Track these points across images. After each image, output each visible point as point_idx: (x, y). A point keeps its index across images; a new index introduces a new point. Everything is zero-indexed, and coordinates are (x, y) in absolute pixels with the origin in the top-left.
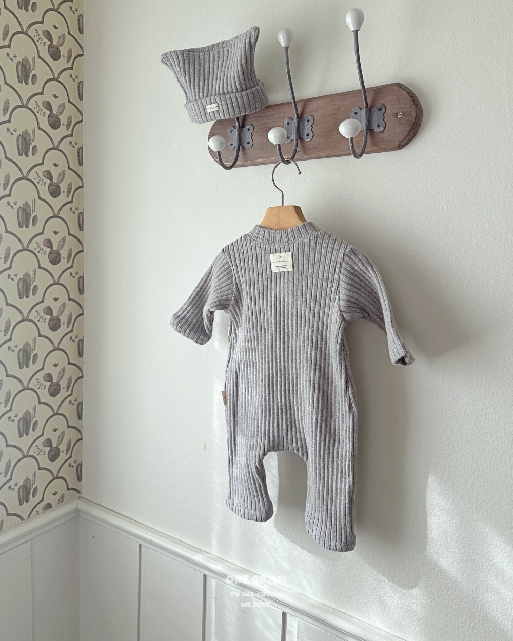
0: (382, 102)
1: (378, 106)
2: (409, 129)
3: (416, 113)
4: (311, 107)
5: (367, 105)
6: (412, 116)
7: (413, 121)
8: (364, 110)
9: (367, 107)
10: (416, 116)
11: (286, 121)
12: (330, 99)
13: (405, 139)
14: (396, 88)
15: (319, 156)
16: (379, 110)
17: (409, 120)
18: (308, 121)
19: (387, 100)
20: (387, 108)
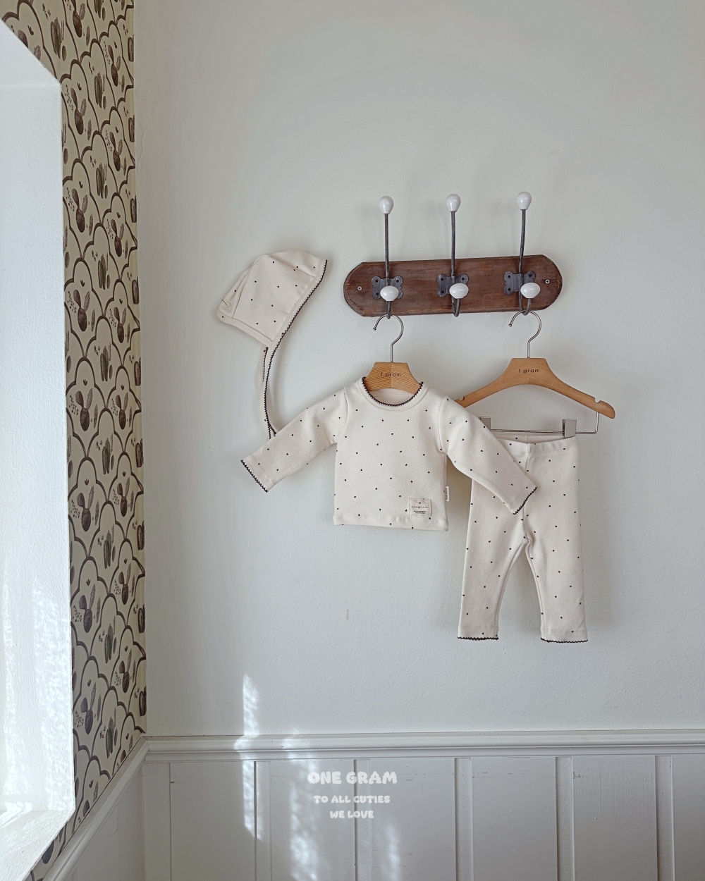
0: (532, 269)
1: (529, 273)
2: (554, 295)
3: (560, 281)
4: (463, 267)
6: (556, 283)
9: (521, 272)
10: (560, 284)
11: (440, 277)
12: (484, 262)
15: (473, 310)
16: (530, 276)
18: (463, 279)
19: (537, 267)
20: (537, 274)
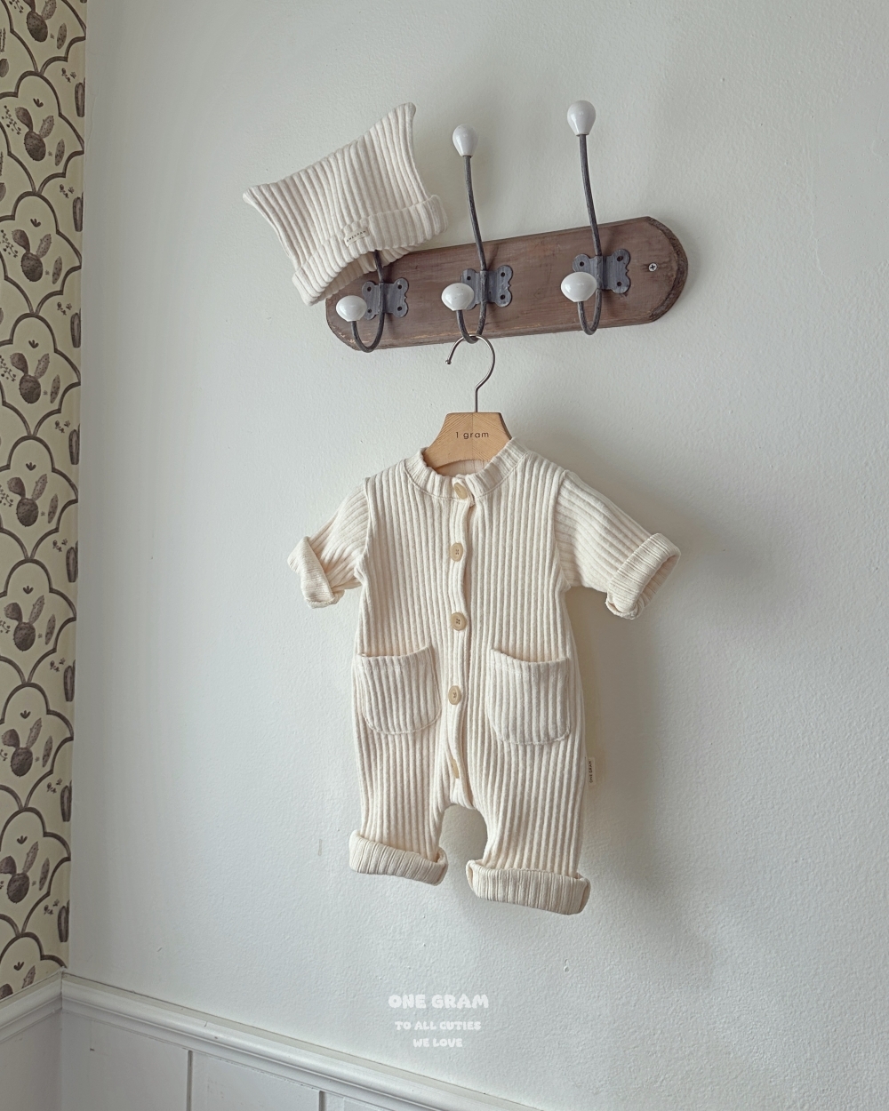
0: (623, 246)
1: (617, 252)
2: (667, 289)
3: (679, 265)
4: (506, 253)
5: (600, 250)
6: (672, 269)
7: (675, 276)
8: (596, 259)
9: (600, 255)
10: (679, 269)
11: (465, 274)
12: (537, 241)
13: (662, 305)
14: (646, 225)
15: (522, 331)
16: (619, 259)
17: (667, 275)
18: (503, 275)
19: (631, 243)
20: (632, 256)
